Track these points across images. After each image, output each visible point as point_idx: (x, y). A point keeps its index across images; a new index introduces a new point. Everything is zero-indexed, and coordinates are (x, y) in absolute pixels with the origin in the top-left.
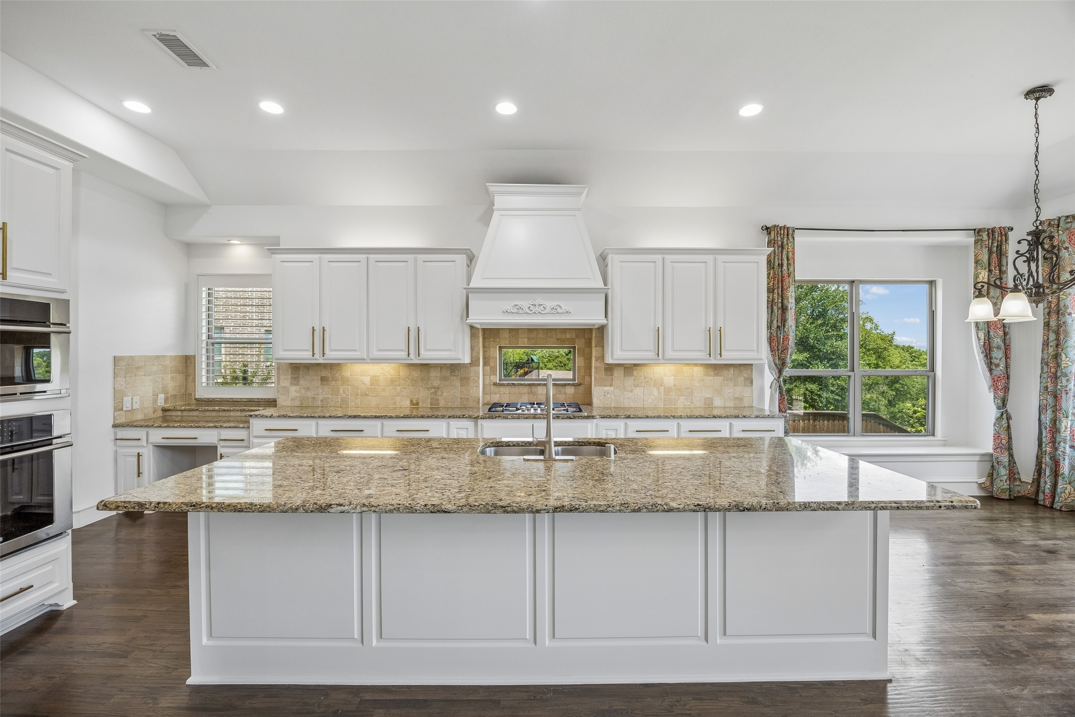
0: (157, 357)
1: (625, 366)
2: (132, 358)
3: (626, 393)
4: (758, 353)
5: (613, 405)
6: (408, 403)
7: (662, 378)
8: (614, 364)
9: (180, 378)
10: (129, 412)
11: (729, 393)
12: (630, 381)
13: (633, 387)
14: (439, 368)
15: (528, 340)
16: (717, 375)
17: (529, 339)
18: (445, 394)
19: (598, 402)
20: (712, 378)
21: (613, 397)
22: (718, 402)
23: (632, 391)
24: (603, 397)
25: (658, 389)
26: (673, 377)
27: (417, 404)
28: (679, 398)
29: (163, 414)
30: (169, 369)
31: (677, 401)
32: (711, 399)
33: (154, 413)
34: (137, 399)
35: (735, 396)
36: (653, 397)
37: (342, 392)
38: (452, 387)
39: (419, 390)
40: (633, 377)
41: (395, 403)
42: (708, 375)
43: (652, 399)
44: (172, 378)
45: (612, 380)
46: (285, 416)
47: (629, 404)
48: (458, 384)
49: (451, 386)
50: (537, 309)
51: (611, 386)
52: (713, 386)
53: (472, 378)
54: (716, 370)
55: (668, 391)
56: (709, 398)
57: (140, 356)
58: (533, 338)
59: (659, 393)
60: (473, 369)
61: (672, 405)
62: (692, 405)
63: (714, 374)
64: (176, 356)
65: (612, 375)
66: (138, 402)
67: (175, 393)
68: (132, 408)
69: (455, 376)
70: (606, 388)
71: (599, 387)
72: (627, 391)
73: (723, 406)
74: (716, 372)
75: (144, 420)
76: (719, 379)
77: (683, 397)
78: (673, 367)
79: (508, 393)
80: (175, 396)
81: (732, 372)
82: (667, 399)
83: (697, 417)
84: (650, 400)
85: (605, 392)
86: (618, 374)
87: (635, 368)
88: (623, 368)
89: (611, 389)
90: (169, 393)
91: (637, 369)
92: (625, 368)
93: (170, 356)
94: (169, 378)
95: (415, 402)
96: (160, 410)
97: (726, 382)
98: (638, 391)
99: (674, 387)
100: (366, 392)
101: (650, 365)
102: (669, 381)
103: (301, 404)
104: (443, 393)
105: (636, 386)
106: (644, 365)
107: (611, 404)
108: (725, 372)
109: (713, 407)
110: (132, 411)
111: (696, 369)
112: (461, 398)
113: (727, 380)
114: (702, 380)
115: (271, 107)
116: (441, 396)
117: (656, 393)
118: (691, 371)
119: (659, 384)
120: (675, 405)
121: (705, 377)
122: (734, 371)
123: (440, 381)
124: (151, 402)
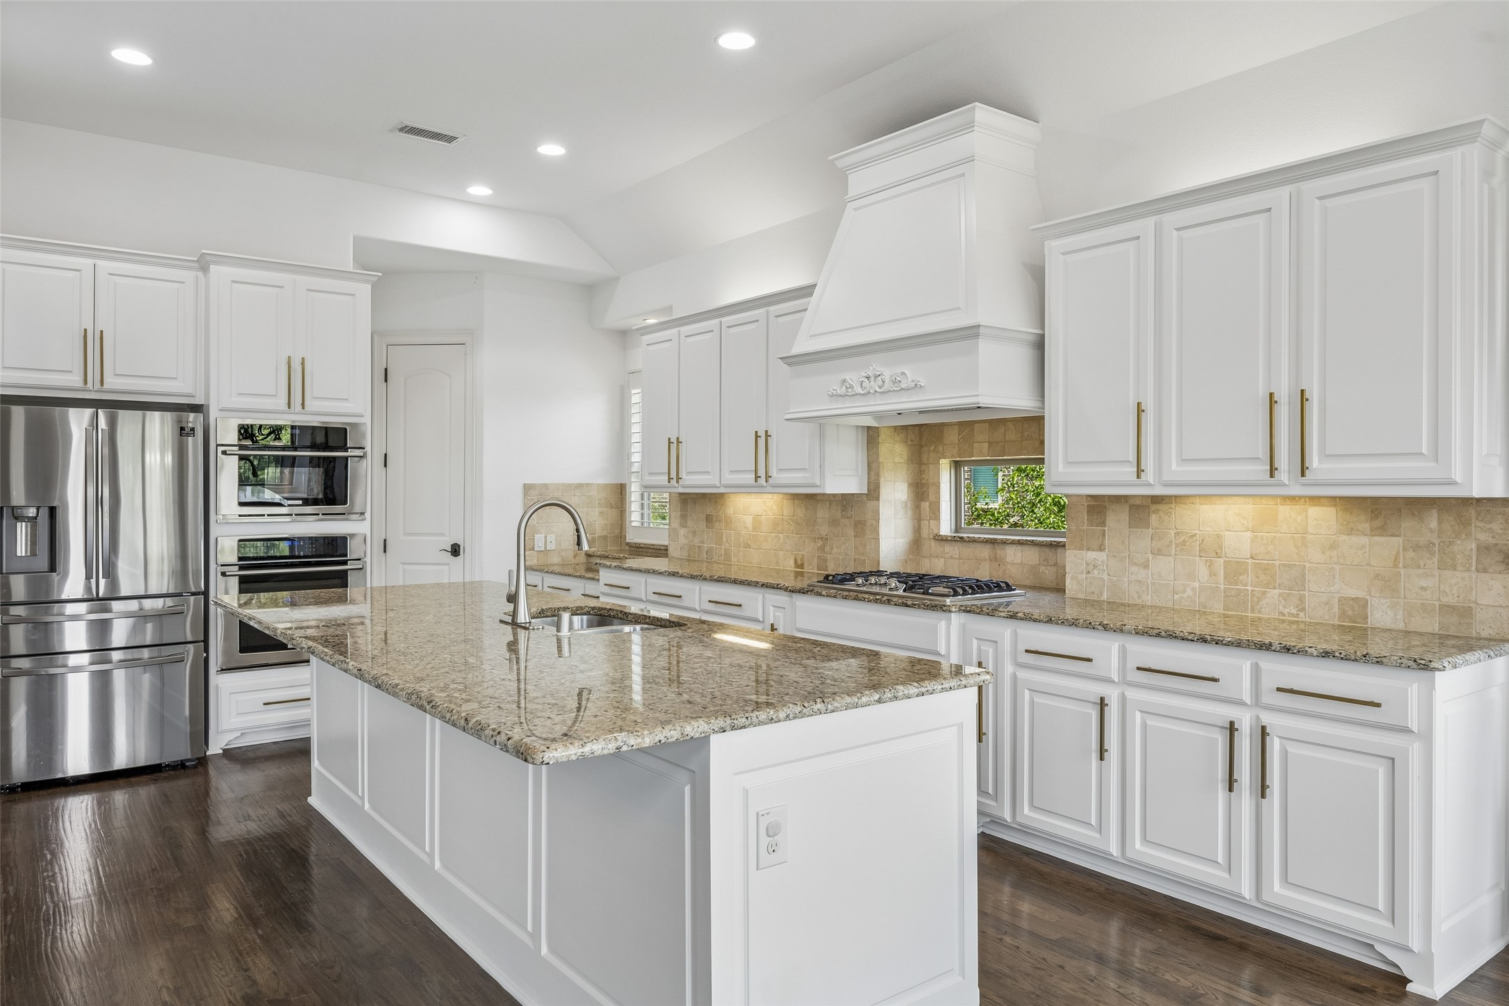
0: (580, 486)
1: (1132, 501)
2: (545, 486)
3: (1134, 569)
4: (1437, 461)
5: (1105, 597)
6: (792, 563)
7: (1219, 536)
8: (1109, 496)
9: (613, 514)
10: (543, 553)
11: (1423, 589)
12: (1142, 542)
13: (1150, 557)
14: (828, 503)
15: (989, 446)
16: (1382, 530)
17: (990, 443)
18: (835, 550)
19: (1075, 587)
20: (1365, 540)
21: (1105, 577)
22: (1382, 614)
23: (1146, 566)
24: (1084, 576)
25: (1210, 565)
26: (1249, 534)
27: (802, 566)
28: (1264, 593)
29: (587, 560)
30: (597, 502)
31: (1259, 599)
32: (1363, 604)
33: (575, 557)
34: (551, 538)
35: (1445, 600)
36: (1197, 584)
37: (725, 540)
38: (843, 538)
39: (804, 542)
40: (1150, 531)
41: (777, 563)
42: (1351, 532)
43: (1194, 589)
44: (601, 513)
45: (1104, 535)
46: (674, 574)
47: (1139, 597)
48: (851, 532)
49: (842, 536)
50: (875, 386)
51: (1101, 550)
52: (1369, 564)
53: (869, 522)
54: (1377, 517)
55: (1235, 570)
56: (1356, 600)
57: (555, 484)
58: (998, 442)
59: (1213, 574)
60: (871, 504)
61: (1246, 611)
62: (1302, 614)
63: (1371, 530)
64: (606, 484)
65: (1103, 524)
66: (554, 541)
67: (604, 533)
68: (546, 547)
69: (848, 517)
70: (1092, 555)
71: (1075, 551)
72: (1135, 564)
73: (1401, 626)
74: (1378, 523)
75: (563, 565)
76: (1388, 546)
77: (1277, 591)
78: (1251, 506)
79: (957, 556)
80: (605, 538)
81: (1434, 524)
82: (1233, 593)
83: (1158, 635)
84: (1189, 592)
85: (1088, 564)
86: (1117, 520)
87: (1154, 507)
88: (1127, 508)
89: (1101, 556)
90: (597, 532)
91: (1158, 510)
92: (1131, 506)
93: (598, 485)
94: (597, 513)
95: (799, 562)
96: (584, 555)
97: (1411, 554)
98: (1163, 566)
99: (1250, 561)
100: (749, 542)
101: (1191, 500)
102: (1240, 544)
103: (689, 556)
104: (832, 548)
105: (1157, 552)
106: (1177, 498)
107: (1102, 594)
108: (1408, 524)
109: (1366, 629)
110: (546, 552)
111: (1315, 512)
112: (855, 560)
113: (1417, 548)
114: (1333, 546)
115: (551, 150)
116: (830, 554)
117: (1203, 571)
118: (1299, 518)
119: (1212, 550)
120: (1253, 610)
121: (1344, 537)
122: (1440, 522)
123: (829, 526)
124: (572, 544)
